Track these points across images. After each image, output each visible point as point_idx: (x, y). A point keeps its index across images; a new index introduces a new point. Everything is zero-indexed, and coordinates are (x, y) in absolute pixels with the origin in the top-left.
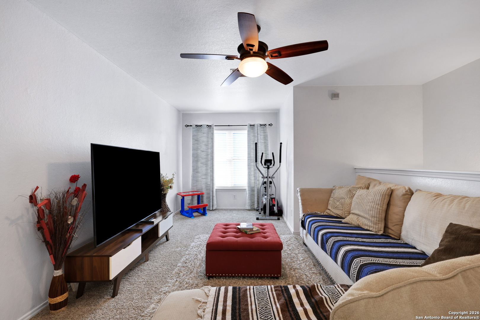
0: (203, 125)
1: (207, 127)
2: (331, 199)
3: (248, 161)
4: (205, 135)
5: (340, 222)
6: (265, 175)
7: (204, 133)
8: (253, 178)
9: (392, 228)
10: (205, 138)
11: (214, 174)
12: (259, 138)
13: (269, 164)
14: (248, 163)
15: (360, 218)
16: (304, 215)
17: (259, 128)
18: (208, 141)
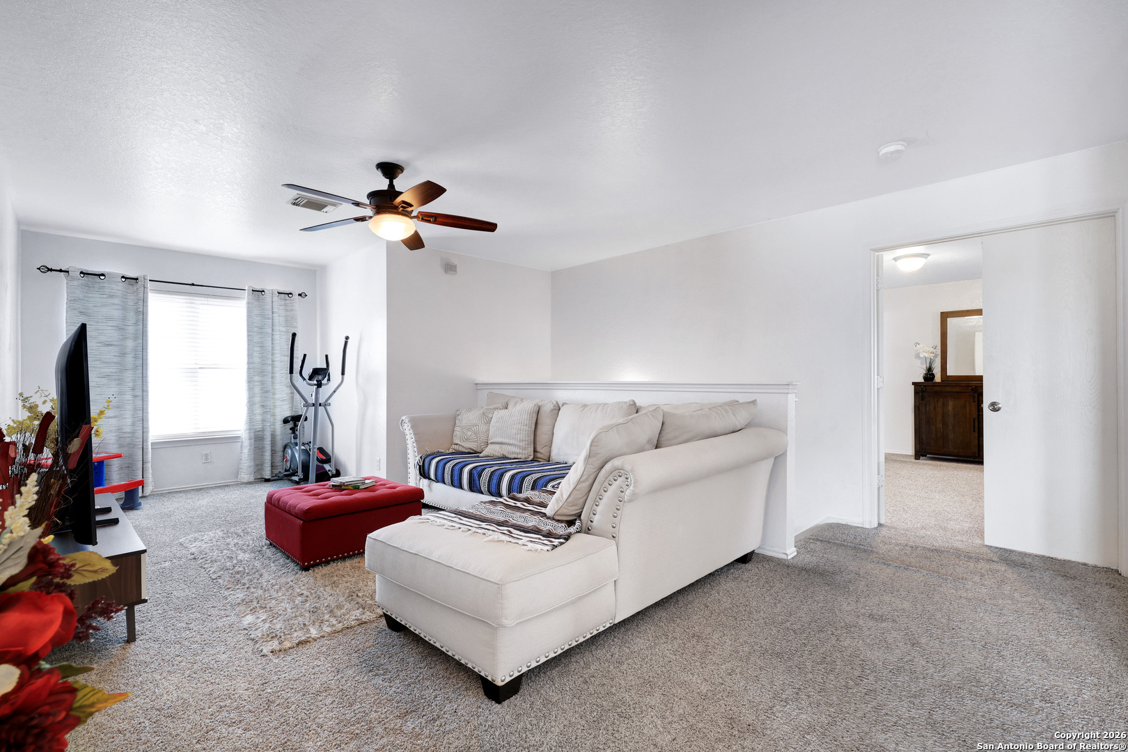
0: (110, 274)
1: (123, 280)
2: (456, 429)
3: (248, 371)
4: (116, 301)
5: (478, 457)
6: (312, 400)
7: (111, 296)
8: (258, 410)
9: (542, 451)
10: (116, 309)
11: (147, 405)
12: (276, 320)
13: (320, 378)
14: (248, 376)
15: (504, 446)
16: (421, 457)
17: (276, 299)
18: (124, 319)
